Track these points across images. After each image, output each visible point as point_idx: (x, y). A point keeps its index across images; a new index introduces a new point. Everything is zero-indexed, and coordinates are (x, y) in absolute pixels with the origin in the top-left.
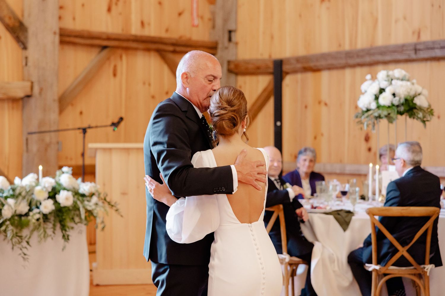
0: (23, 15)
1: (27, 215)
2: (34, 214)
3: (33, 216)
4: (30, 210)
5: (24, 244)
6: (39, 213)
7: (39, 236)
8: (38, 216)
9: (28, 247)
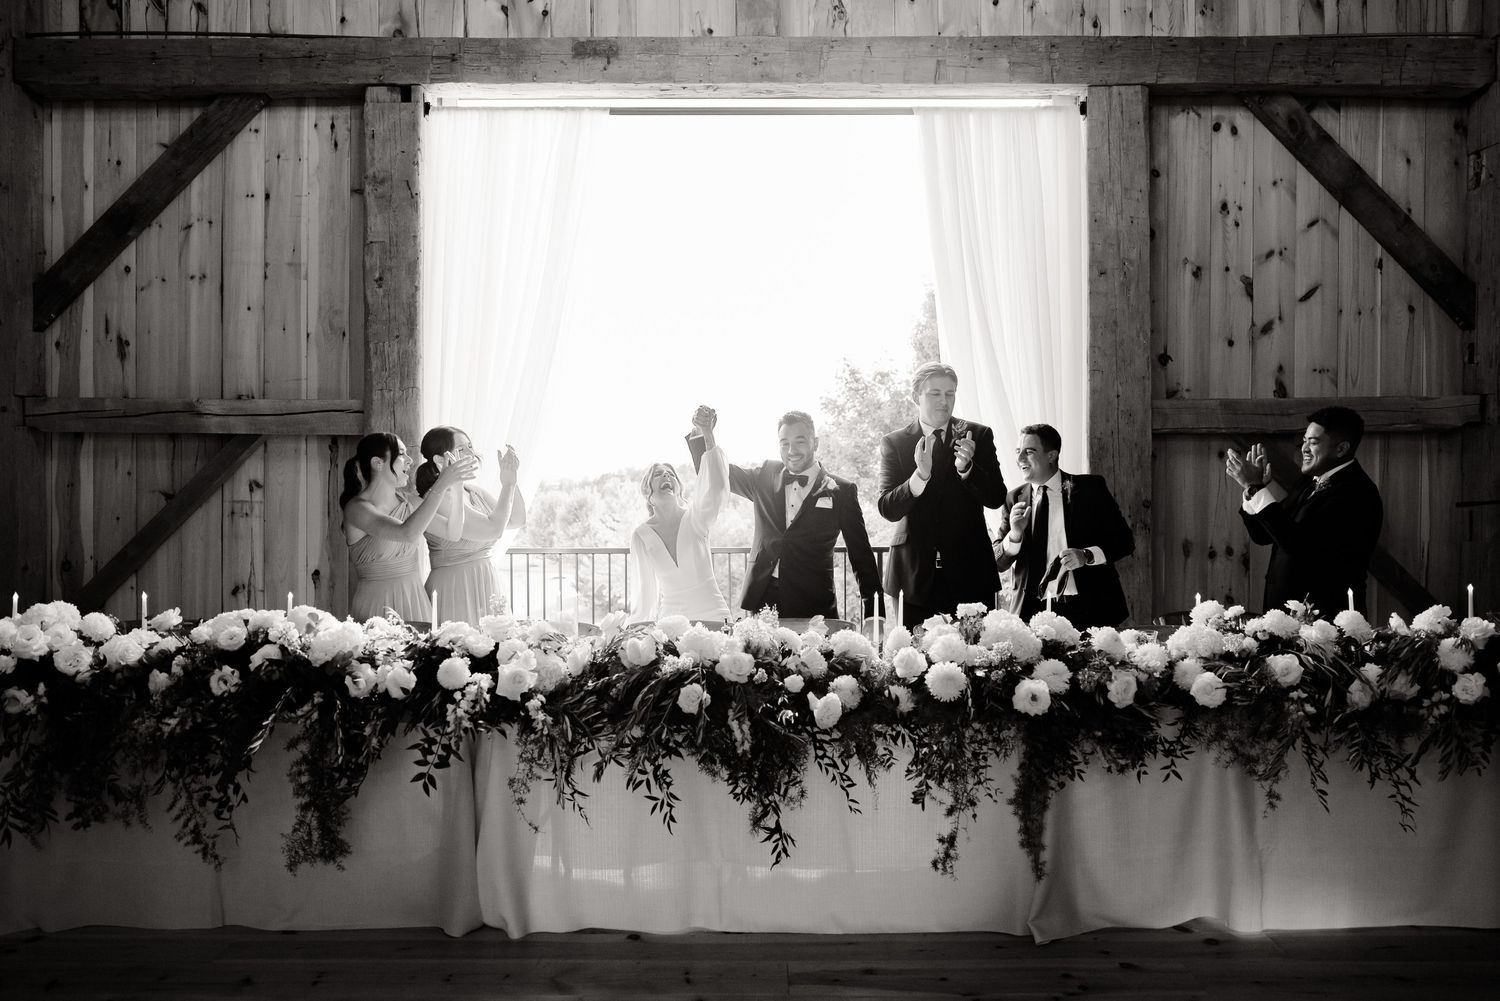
0: (1465, 260)
1: (1416, 701)
2: (1436, 705)
3: (1430, 708)
4: (1426, 692)
5: (1404, 775)
6: (1447, 702)
7: (1444, 760)
8: (1443, 709)
9: (1412, 783)
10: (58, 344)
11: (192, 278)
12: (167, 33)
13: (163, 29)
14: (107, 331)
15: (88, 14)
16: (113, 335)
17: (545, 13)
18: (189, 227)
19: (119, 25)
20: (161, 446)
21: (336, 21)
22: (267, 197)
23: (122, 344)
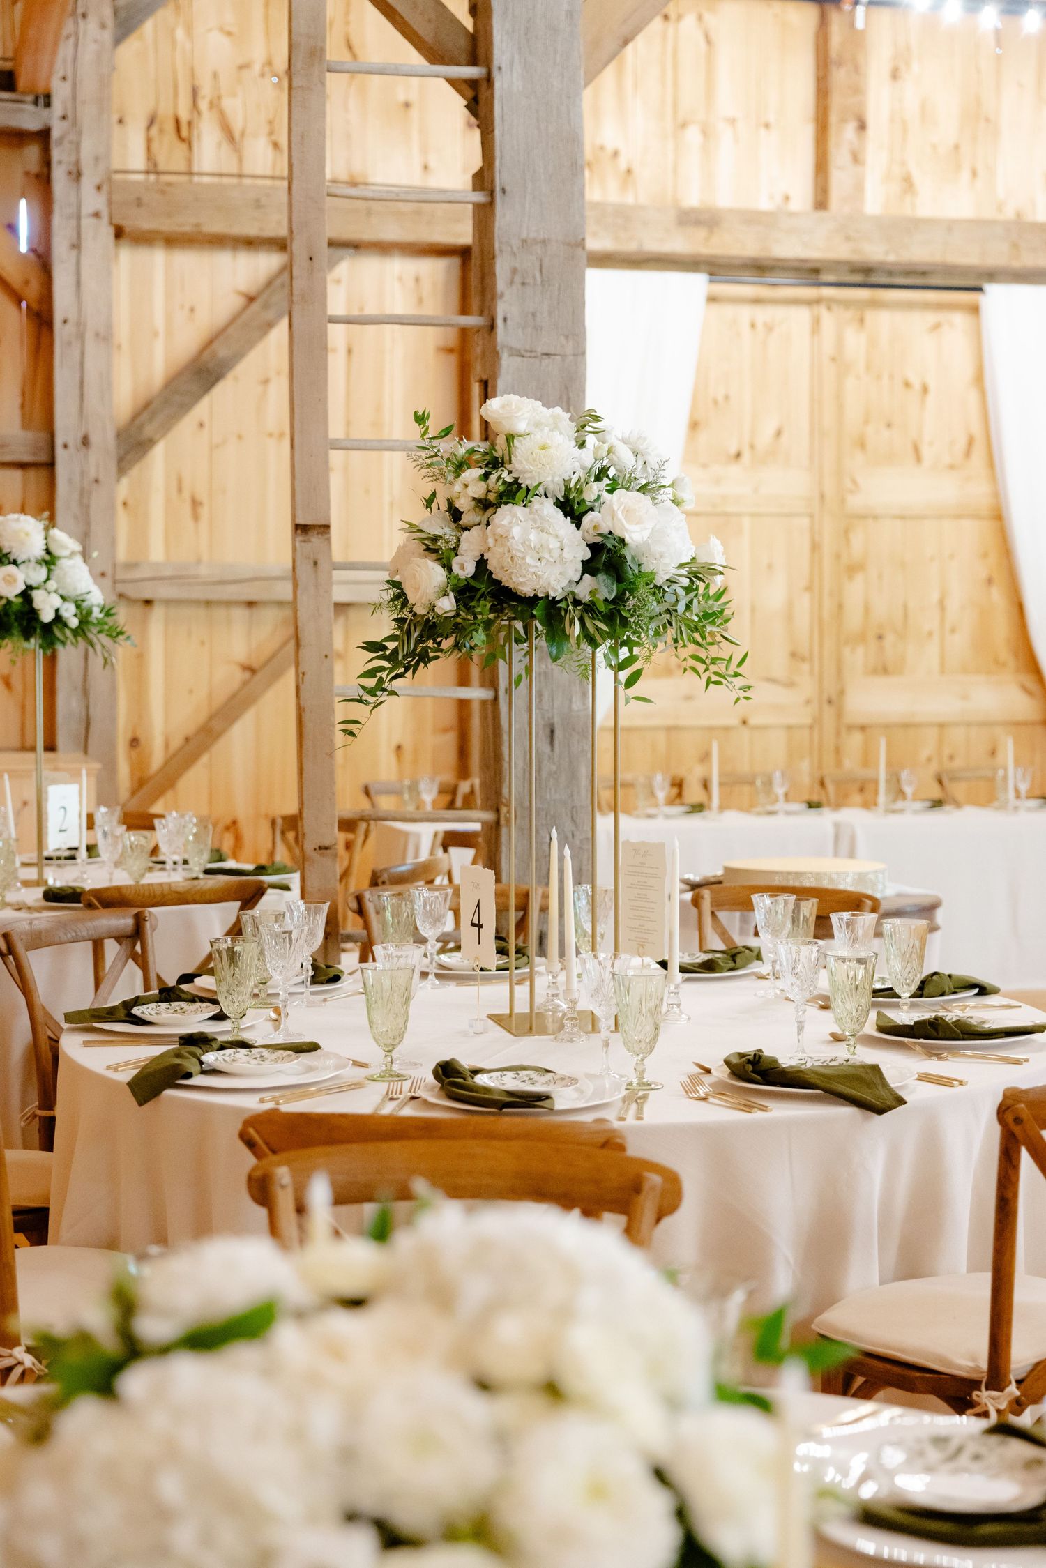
10: (125, 504)
11: (271, 435)
12: (240, 176)
13: (235, 170)
14: (180, 490)
15: (155, 146)
16: (186, 495)
17: (629, 171)
18: (266, 382)
19: (190, 161)
20: (239, 614)
21: (418, 169)
22: (349, 351)
23: (195, 504)
